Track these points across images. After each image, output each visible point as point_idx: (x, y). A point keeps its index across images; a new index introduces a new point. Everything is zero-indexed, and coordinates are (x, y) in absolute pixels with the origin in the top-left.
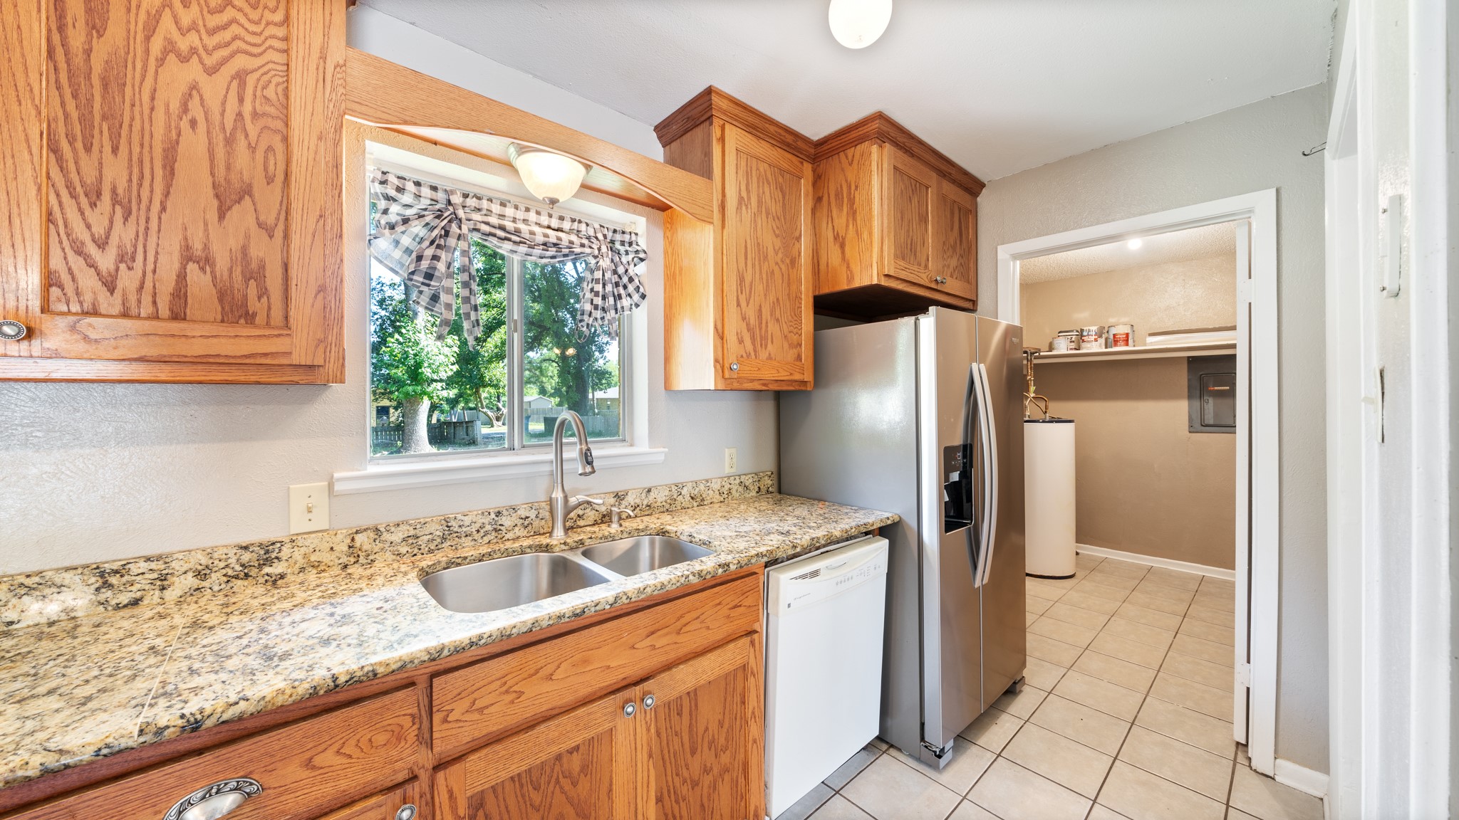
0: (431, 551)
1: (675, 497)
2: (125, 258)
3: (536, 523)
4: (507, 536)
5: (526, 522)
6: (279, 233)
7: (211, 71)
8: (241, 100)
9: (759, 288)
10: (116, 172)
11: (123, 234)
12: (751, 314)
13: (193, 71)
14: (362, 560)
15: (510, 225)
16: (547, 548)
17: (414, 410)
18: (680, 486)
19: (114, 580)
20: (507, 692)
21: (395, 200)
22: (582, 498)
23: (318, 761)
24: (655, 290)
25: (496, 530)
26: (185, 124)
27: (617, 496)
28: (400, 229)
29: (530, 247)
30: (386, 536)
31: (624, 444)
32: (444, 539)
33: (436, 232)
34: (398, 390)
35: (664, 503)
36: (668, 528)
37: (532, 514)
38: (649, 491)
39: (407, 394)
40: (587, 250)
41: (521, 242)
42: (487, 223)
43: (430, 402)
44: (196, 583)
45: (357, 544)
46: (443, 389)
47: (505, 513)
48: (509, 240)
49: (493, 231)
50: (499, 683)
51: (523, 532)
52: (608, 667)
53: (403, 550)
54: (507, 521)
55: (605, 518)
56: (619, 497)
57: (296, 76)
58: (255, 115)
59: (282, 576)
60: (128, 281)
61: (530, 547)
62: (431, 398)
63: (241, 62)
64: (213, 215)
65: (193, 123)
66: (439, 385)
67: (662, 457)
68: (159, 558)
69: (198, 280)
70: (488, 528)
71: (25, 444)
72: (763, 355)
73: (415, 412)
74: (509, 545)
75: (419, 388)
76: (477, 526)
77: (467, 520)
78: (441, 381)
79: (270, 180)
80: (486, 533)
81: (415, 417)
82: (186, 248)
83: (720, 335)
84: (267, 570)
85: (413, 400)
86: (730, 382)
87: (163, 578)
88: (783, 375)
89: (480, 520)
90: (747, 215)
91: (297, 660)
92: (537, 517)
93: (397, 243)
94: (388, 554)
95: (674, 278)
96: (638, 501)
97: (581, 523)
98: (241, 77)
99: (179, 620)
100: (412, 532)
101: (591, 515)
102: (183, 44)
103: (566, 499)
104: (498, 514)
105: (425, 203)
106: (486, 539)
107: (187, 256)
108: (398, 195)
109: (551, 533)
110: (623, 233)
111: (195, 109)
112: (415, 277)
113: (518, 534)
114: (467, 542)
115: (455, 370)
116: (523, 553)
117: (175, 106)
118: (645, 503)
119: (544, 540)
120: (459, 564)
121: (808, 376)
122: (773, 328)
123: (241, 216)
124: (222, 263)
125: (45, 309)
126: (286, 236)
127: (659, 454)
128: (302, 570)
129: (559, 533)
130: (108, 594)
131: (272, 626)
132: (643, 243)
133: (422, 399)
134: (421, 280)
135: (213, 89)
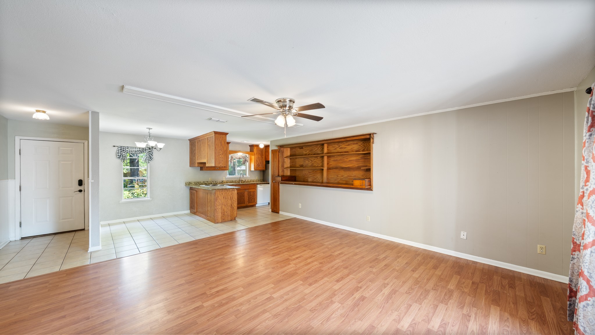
9: (259, 161)
12: (258, 163)
18: (251, 180)
24: (249, 161)
31: (246, 175)
37: (238, 181)
55: (244, 182)
56: (245, 180)
67: (250, 177)
72: (259, 167)
77: (233, 181)
83: (254, 166)
86: (255, 170)
88: (261, 169)
90: (257, 155)
95: (251, 160)
96: (247, 181)
100: (230, 181)
121: (265, 169)
122: (260, 165)
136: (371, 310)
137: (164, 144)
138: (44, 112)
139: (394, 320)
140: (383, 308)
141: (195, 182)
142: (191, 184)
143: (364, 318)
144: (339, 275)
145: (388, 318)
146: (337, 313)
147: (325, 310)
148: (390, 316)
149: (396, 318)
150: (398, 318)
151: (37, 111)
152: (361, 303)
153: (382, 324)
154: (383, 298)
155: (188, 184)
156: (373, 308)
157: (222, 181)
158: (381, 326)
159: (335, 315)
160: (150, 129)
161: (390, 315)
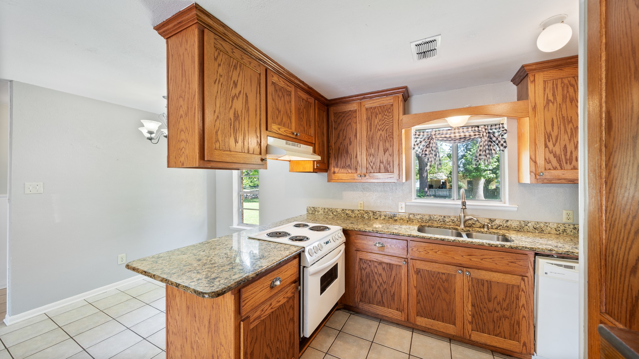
0: (426, 223)
1: (523, 226)
2: (374, 164)
3: (457, 222)
4: (447, 224)
5: (453, 221)
6: (392, 155)
7: (383, 131)
8: (387, 134)
10: (373, 151)
11: (374, 160)
12: (557, 150)
14: (411, 220)
15: (448, 136)
16: (457, 229)
17: (477, 183)
18: (526, 222)
19: (375, 214)
20: (425, 251)
21: (418, 138)
22: (471, 217)
23: (392, 246)
25: (443, 221)
26: (380, 141)
27: (490, 220)
28: (419, 145)
29: (454, 141)
30: (416, 216)
31: (501, 202)
32: (429, 220)
33: (427, 143)
34: (469, 175)
35: (516, 227)
36: (506, 234)
37: (456, 219)
38: (507, 221)
39: (473, 176)
40: (478, 136)
41: (452, 140)
42: (441, 137)
43: (484, 180)
44: (384, 217)
45: (410, 217)
46: (490, 174)
47: (446, 217)
48: (448, 140)
49: (443, 139)
50: (423, 248)
51: (452, 224)
52: (454, 258)
53: (420, 221)
54: (447, 220)
57: (394, 126)
58: (389, 135)
59: (397, 220)
60: (374, 167)
61: (452, 228)
62: (485, 177)
63: (387, 127)
64: (383, 154)
65: (381, 140)
66: (488, 172)
67: (516, 209)
68: (380, 212)
69: (382, 165)
70: (441, 220)
71: (366, 191)
73: (478, 184)
74: (446, 226)
75: (479, 173)
76: (438, 219)
77: (435, 217)
78: (490, 170)
79: (391, 146)
80: (441, 222)
81: (477, 186)
82: (380, 161)
83: (534, 161)
84: (394, 218)
85: (477, 178)
86: (541, 180)
87: (380, 215)
89: (439, 218)
91: (391, 230)
92: (457, 220)
93: (419, 147)
94: (416, 221)
95: (520, 137)
96: (501, 224)
97: (474, 226)
98: (387, 130)
99: (381, 222)
100: (422, 217)
101: (478, 225)
102: (380, 128)
103: (465, 216)
104: (444, 217)
105: (425, 136)
106: (441, 223)
108: (419, 137)
109: (459, 226)
110: (496, 125)
111: (381, 138)
112: (423, 155)
113: (451, 224)
114: (435, 223)
115: (497, 165)
116: (450, 229)
117: (379, 138)
118: (505, 225)
119: (457, 227)
120: (431, 227)
123: (387, 154)
124: (385, 162)
125: (366, 173)
126: (393, 156)
127: (514, 207)
128: (400, 220)
129: (462, 226)
130: (374, 216)
131: (391, 226)
132: (506, 126)
133: (481, 178)
134: (424, 156)
135: (383, 134)
141: (324, 209)
142: (317, 213)
155: (311, 212)
157: (395, 215)
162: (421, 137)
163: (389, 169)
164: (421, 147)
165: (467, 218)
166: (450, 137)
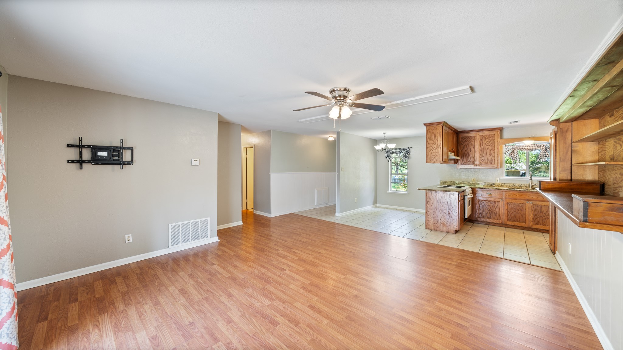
2: (484, 160)
5: (526, 186)
6: (494, 157)
10: (483, 155)
11: (484, 159)
13: (488, 146)
14: (503, 186)
15: (523, 148)
25: (521, 186)
29: (527, 150)
32: (513, 186)
33: (512, 151)
40: (540, 148)
41: (525, 150)
42: (520, 148)
44: (488, 185)
50: (511, 194)
52: (525, 197)
53: (508, 186)
54: (523, 186)
57: (495, 144)
58: (492, 148)
59: (495, 186)
60: (484, 162)
63: (491, 144)
64: (489, 156)
69: (488, 161)
70: (519, 186)
77: (516, 184)
79: (493, 153)
94: (506, 186)
98: (491, 146)
100: (509, 184)
102: (487, 145)
104: (521, 184)
105: (511, 148)
107: (488, 160)
111: (488, 149)
113: (524, 188)
114: (516, 187)
123: (491, 156)
124: (490, 160)
125: (480, 164)
128: (497, 186)
129: (530, 188)
134: (510, 157)
135: (489, 147)
136: (252, 326)
137: (396, 145)
138: (332, 136)
139: (231, 343)
140: (253, 338)
141: (451, 182)
142: (446, 184)
143: (244, 319)
144: (326, 310)
145: (236, 338)
146: (256, 302)
147: (263, 295)
148: (238, 340)
149: (233, 345)
150: (233, 347)
151: (330, 136)
152: (267, 321)
153: (230, 330)
154: (271, 343)
155: (442, 183)
156: (256, 328)
157: (493, 184)
158: (227, 329)
159: (254, 301)
160: (385, 133)
161: (240, 342)
162: (509, 148)
163: (492, 163)
164: (509, 152)
165: (533, 184)
166: (525, 148)
